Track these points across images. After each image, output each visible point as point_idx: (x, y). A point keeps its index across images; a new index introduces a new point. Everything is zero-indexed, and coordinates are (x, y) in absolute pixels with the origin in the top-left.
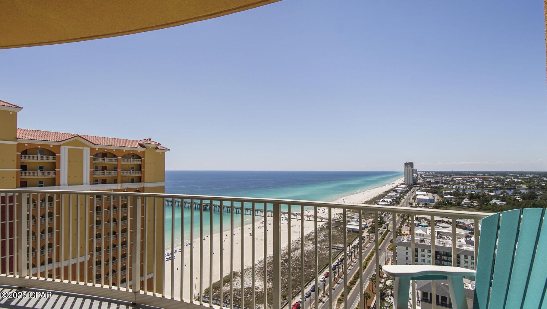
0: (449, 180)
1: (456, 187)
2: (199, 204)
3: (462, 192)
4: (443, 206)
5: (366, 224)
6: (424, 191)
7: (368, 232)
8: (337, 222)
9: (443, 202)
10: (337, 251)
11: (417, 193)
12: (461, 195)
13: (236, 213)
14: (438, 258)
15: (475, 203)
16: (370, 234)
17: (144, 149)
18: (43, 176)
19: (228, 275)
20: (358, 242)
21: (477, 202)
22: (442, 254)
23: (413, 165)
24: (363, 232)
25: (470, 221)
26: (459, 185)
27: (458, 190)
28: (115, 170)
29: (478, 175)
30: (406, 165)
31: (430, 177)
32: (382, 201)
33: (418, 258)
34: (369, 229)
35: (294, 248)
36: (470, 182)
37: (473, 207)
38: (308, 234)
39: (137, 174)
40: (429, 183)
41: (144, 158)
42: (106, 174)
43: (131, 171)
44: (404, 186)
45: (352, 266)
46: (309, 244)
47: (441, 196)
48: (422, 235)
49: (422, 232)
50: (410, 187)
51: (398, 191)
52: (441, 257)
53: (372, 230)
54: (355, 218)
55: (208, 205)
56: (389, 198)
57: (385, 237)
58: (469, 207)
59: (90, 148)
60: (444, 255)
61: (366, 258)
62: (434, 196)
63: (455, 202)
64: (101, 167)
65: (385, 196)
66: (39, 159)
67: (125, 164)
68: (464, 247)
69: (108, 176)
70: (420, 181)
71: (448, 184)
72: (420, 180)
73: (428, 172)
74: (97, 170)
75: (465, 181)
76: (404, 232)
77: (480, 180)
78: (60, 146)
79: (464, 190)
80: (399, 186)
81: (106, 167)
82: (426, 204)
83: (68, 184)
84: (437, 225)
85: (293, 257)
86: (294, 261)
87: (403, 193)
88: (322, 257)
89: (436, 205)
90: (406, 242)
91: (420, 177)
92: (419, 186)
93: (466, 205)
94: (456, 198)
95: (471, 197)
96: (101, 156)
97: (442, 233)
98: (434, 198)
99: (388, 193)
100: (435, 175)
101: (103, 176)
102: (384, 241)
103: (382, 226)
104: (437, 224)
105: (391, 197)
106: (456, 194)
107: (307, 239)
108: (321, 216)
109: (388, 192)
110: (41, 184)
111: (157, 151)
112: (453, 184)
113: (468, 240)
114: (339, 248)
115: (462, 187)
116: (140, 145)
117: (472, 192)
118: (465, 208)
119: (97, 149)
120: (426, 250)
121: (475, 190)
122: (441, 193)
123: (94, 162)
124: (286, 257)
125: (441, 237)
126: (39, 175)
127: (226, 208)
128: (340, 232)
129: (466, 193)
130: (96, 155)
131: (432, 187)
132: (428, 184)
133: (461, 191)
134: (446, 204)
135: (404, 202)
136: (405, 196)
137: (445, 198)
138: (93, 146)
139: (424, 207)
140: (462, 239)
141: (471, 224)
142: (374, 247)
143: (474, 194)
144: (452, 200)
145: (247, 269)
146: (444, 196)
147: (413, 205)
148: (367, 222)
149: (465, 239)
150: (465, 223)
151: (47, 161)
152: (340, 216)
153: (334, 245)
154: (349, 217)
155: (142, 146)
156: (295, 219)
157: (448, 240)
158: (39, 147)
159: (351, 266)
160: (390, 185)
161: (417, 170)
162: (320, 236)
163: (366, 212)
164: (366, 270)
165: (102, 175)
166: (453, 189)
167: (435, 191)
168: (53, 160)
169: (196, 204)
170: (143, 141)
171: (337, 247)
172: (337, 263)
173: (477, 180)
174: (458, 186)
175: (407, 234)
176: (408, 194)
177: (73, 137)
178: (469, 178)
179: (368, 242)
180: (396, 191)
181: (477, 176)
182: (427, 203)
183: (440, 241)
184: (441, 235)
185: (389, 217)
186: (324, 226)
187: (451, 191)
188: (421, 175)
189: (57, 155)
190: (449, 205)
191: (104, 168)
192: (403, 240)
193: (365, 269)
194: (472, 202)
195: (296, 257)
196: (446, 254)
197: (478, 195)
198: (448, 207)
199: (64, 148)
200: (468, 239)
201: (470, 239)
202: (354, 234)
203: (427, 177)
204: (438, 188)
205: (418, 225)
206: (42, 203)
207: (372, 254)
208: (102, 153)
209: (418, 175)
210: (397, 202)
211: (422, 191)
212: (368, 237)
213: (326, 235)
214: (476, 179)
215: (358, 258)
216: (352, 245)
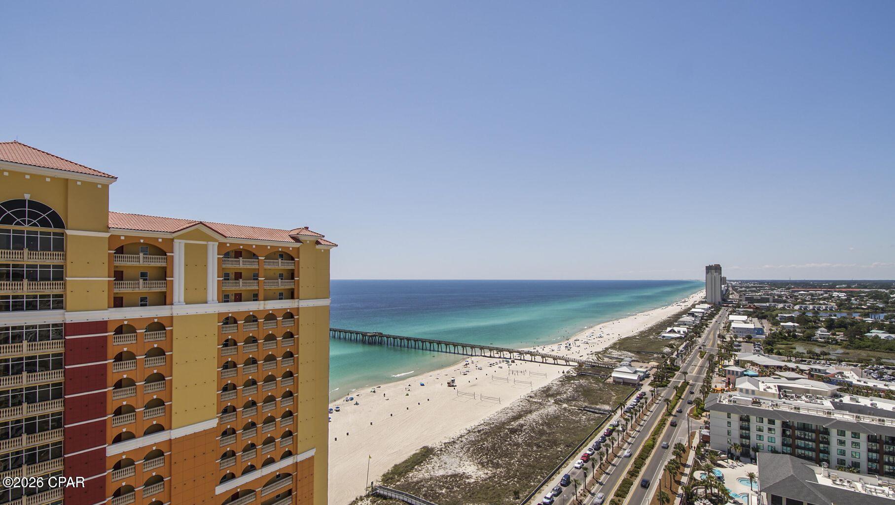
0: (786, 295)
1: (801, 307)
2: (362, 334)
3: (813, 317)
4: (780, 340)
5: (647, 371)
6: (743, 315)
7: (650, 384)
8: (594, 366)
9: (780, 333)
10: (599, 417)
11: (731, 317)
12: (811, 321)
13: (423, 349)
14: (788, 433)
15: (840, 336)
16: (656, 389)
17: (298, 245)
18: (148, 289)
19: (417, 451)
20: (634, 402)
21: (842, 333)
22: (794, 426)
23: (721, 270)
24: (642, 385)
25: (836, 369)
26: (806, 304)
27: (804, 313)
28: (254, 279)
29: (837, 286)
30: (709, 269)
31: (750, 291)
32: (670, 332)
33: (749, 433)
34: (653, 379)
35: (525, 409)
36: (824, 299)
37: (837, 343)
38: (545, 387)
39: (287, 285)
40: (751, 300)
41: (298, 259)
42: (242, 286)
43: (280, 280)
44: (706, 306)
45: (629, 444)
46: (549, 404)
47: (776, 324)
48: (750, 392)
49: (751, 387)
50: (716, 307)
51: (696, 314)
52: (793, 432)
53: (659, 381)
54: (626, 361)
55: (376, 336)
56: (681, 326)
57: (682, 394)
58: (828, 343)
59: (217, 243)
60: (798, 429)
61: (652, 429)
62: (762, 324)
63: (802, 334)
64: (234, 274)
65: (675, 323)
66: (142, 262)
67: (270, 269)
68: (835, 415)
69: (244, 288)
70: (734, 297)
71: (785, 302)
72: (733, 295)
73: (747, 282)
74: (228, 279)
75: (815, 296)
76: (716, 387)
77: (843, 296)
78: (172, 240)
79: (816, 312)
80: (697, 306)
81: (241, 273)
82: (750, 337)
83: (185, 302)
84: (777, 375)
85: (525, 426)
86: (526, 431)
87: (705, 318)
88: (574, 426)
89: (768, 339)
90: (727, 403)
91: (733, 290)
92: (733, 306)
93: (823, 340)
94: (803, 326)
95: (831, 325)
96: (234, 256)
97: (787, 389)
98: (764, 327)
99: (679, 318)
100: (759, 287)
101: (237, 288)
102: (681, 400)
103: (675, 374)
104: (776, 373)
105: (685, 325)
106: (802, 319)
107: (545, 395)
108: (565, 356)
109: (678, 316)
110: (143, 302)
111: (318, 247)
112: (793, 302)
113: (837, 402)
114: (603, 412)
115: (811, 307)
116: (293, 238)
117: (831, 316)
118: (822, 344)
119: (228, 245)
120: (766, 420)
121: (837, 314)
122: (774, 318)
123: (224, 266)
124: (512, 425)
125: (786, 396)
126: (142, 288)
127: (405, 340)
128: (601, 384)
129: (821, 319)
130: (227, 255)
131: (757, 308)
132: (748, 303)
133: (810, 315)
134: (785, 338)
135: (709, 334)
136: (710, 323)
137: (782, 326)
138: (223, 240)
139: (746, 342)
140: (826, 399)
141: (837, 373)
142: (664, 411)
143: (836, 321)
144: (795, 331)
145: (449, 443)
146: (781, 324)
147: (725, 339)
148: (647, 367)
149: (831, 400)
150: (827, 371)
151: (153, 264)
152: (598, 356)
153: (593, 406)
154: (613, 357)
155: (296, 239)
156: (521, 360)
157: (798, 401)
158: (142, 241)
159: (627, 443)
160: (681, 304)
161: (726, 278)
162: (567, 390)
163: (643, 351)
164: (654, 451)
165: (235, 287)
166: (794, 311)
167: (764, 315)
168: (162, 263)
169: (357, 334)
170: (297, 232)
171: (599, 409)
172: (602, 437)
173: (838, 296)
174: (803, 306)
175: (724, 390)
176: (714, 320)
177: (193, 225)
178: (822, 292)
179: (653, 402)
180: (693, 315)
181: (837, 288)
182: (751, 335)
183: (784, 403)
184: (785, 391)
185: (685, 359)
186: (571, 372)
187: (793, 315)
188: (733, 287)
189: (168, 254)
190: (791, 339)
191: (238, 276)
192: (720, 401)
193: (653, 449)
194: (834, 334)
195: (530, 426)
196: (802, 427)
197: (842, 322)
198: (788, 343)
199: (180, 243)
200: (836, 400)
201: (841, 401)
202: (626, 387)
203: (745, 291)
204: (768, 309)
205: (743, 375)
206: (146, 333)
207: (663, 424)
208: (235, 251)
209: (728, 287)
210: (696, 333)
211: (739, 314)
212: (652, 394)
213: (576, 388)
214: (835, 294)
215: (637, 430)
216: (626, 408)
